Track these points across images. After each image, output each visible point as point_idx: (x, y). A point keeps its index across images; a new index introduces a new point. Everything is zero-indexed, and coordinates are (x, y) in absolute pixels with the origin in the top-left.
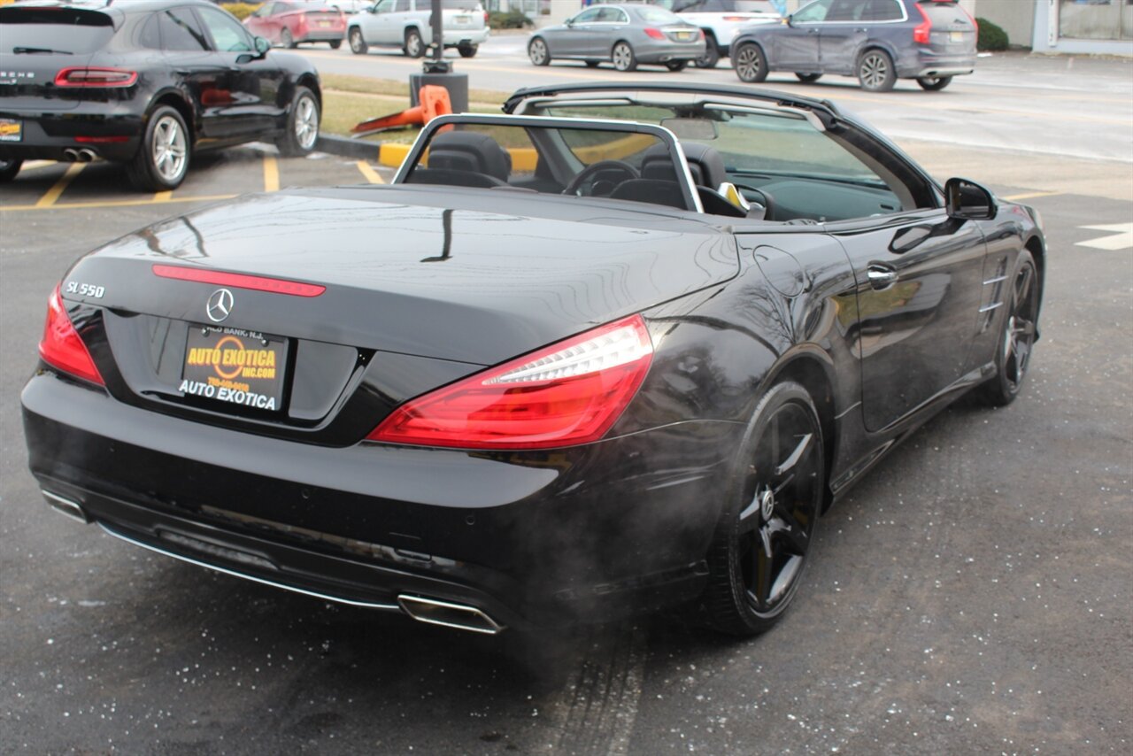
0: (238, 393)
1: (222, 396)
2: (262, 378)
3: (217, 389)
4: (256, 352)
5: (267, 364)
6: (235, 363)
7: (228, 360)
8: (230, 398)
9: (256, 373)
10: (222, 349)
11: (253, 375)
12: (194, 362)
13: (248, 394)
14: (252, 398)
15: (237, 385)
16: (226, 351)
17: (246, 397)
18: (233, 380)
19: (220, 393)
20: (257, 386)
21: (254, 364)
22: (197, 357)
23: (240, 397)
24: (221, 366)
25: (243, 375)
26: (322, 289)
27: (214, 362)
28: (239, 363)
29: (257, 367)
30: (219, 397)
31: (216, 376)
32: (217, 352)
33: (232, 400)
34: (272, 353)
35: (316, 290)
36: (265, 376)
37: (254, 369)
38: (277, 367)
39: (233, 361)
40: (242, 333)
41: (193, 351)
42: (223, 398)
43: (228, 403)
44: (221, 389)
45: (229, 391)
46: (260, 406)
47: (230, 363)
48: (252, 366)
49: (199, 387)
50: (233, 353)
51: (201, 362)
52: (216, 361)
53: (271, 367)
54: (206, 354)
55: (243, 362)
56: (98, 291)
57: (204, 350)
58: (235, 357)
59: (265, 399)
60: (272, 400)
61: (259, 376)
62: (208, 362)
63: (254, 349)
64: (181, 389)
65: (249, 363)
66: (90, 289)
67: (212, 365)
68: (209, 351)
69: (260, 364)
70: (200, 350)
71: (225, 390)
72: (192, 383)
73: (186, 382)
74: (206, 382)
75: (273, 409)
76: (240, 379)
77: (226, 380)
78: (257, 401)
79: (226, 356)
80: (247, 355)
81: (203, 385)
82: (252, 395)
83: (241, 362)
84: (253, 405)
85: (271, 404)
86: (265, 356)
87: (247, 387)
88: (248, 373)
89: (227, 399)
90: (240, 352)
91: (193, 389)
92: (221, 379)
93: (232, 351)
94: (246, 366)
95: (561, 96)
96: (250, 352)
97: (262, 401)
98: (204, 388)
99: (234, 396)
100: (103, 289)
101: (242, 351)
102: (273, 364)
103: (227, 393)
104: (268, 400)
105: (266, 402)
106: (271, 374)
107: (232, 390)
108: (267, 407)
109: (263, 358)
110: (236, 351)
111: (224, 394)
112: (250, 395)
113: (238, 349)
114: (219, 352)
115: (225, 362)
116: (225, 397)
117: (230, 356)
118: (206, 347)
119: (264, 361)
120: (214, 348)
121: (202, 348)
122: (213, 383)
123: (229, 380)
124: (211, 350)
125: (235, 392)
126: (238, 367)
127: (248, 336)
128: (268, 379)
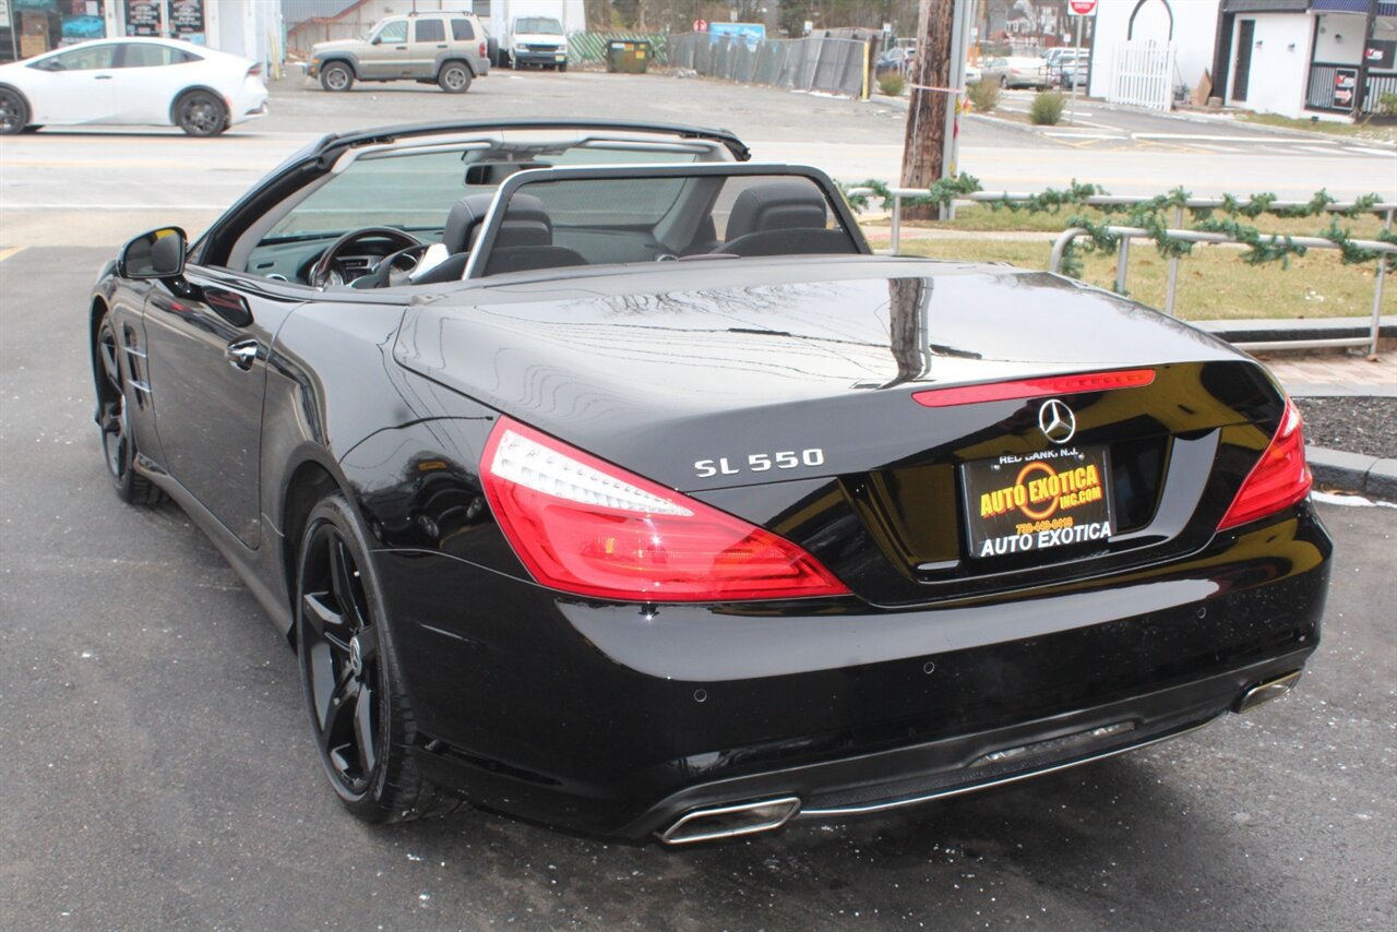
0: (1064, 531)
1: (1044, 542)
2: (1087, 502)
3: (1035, 534)
4: (1071, 472)
5: (1089, 484)
6: (1047, 495)
7: (1037, 494)
8: (1055, 541)
9: (1078, 499)
10: (1025, 483)
11: (1074, 503)
12: (990, 512)
13: (1076, 528)
14: (1083, 531)
15: (1055, 523)
16: (1032, 484)
17: (1075, 532)
18: (1050, 519)
19: (1041, 539)
20: (1082, 514)
21: (1072, 488)
22: (990, 504)
23: (1067, 536)
24: (1030, 505)
25: (1062, 507)
27: (1018, 503)
28: (1053, 494)
29: (1078, 491)
30: (1041, 545)
31: (1027, 520)
32: (1019, 487)
33: (1058, 543)
34: (1091, 469)
36: (1089, 499)
37: (1074, 495)
38: (1101, 483)
39: (1044, 494)
40: (1051, 453)
41: (985, 498)
42: (1046, 545)
43: (1055, 549)
44: (1041, 534)
45: (1052, 532)
46: (1094, 537)
47: (1041, 497)
48: (1071, 492)
49: (1009, 543)
50: (1041, 483)
51: (999, 509)
52: (1021, 501)
53: (1095, 486)
54: (1004, 496)
55: (1057, 489)
56: (807, 454)
57: (1000, 492)
58: (1043, 489)
59: (1098, 527)
60: (1107, 524)
61: (1082, 501)
62: (1010, 506)
63: (1068, 470)
64: (983, 555)
65: (1065, 490)
67: (1017, 508)
68: (1008, 491)
69: (1079, 486)
70: (994, 494)
71: (1047, 533)
72: (998, 540)
73: (988, 542)
74: (1014, 532)
75: (1110, 535)
76: (1060, 513)
77: (1040, 521)
78: (1090, 533)
79: (1033, 491)
80: (1060, 479)
81: (1013, 538)
82: (1082, 527)
83: (1054, 492)
84: (1086, 538)
85: (1108, 531)
86: (1083, 474)
87: (1070, 519)
88: (1067, 502)
89: (1051, 544)
90: (1051, 479)
91: (1001, 548)
92: (1034, 522)
93: (1039, 481)
94: (1063, 494)
96: (1063, 476)
97: (1095, 531)
98: (1017, 541)
99: (1059, 537)
100: (820, 453)
101: (1054, 478)
102: (1094, 480)
104: (1102, 526)
105: (1100, 530)
106: (1096, 494)
107: (1055, 531)
108: (1102, 536)
109: (1082, 478)
110: (1045, 479)
111: (1047, 538)
112: (1078, 528)
113: (1048, 476)
114: (1022, 488)
115: (1033, 499)
116: (1049, 541)
117: (1038, 489)
118: (1002, 488)
119: (1084, 480)
120: (1013, 485)
121: (996, 490)
122: (1025, 529)
123: (1045, 519)
124: (1011, 489)
125: (1059, 531)
126: (1053, 498)
127: (1059, 456)
128: (1094, 502)
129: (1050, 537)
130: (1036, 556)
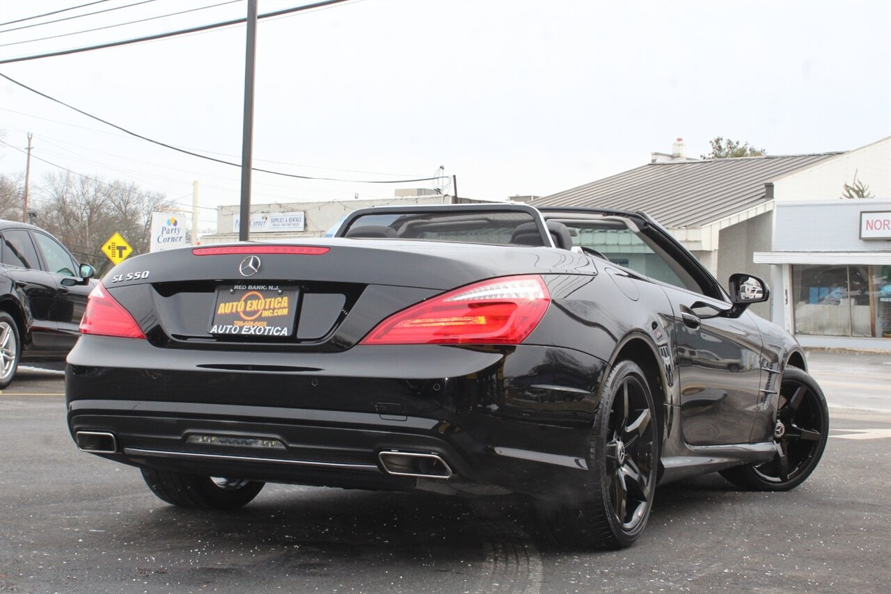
0: (259, 328)
1: (245, 331)
2: (278, 316)
3: (241, 328)
4: (274, 299)
5: (282, 306)
6: (256, 309)
7: (250, 307)
8: (252, 332)
9: (273, 313)
10: (246, 301)
11: (270, 315)
12: (223, 312)
13: (266, 328)
14: (270, 330)
15: (257, 323)
16: (249, 302)
17: (265, 330)
18: (254, 321)
19: (244, 329)
20: (272, 321)
22: (224, 309)
23: (260, 330)
24: (245, 312)
25: (263, 316)
26: (327, 249)
27: (239, 310)
28: (259, 308)
29: (274, 309)
30: (243, 333)
31: (241, 319)
32: (242, 303)
34: (286, 299)
35: (323, 251)
36: (280, 314)
37: (272, 311)
38: (289, 307)
39: (254, 307)
40: (263, 287)
41: (222, 305)
42: (246, 333)
43: (250, 336)
44: (245, 327)
45: (251, 327)
46: (276, 334)
47: (252, 309)
48: (270, 309)
49: (226, 328)
50: (255, 302)
51: (228, 311)
52: (240, 309)
53: (285, 308)
54: (233, 305)
55: (263, 307)
56: (144, 274)
57: (231, 304)
58: (254, 305)
59: (280, 329)
60: (286, 329)
61: (275, 314)
63: (271, 297)
64: (211, 332)
65: (267, 307)
66: (136, 275)
67: (237, 312)
68: (235, 304)
69: (276, 306)
70: (227, 304)
72: (221, 326)
73: (216, 326)
74: (233, 324)
75: (286, 335)
77: (248, 321)
78: (274, 331)
79: (249, 305)
80: (266, 302)
81: (229, 327)
82: (270, 328)
83: (261, 308)
84: (270, 334)
85: (285, 332)
87: (265, 323)
88: (266, 314)
89: (249, 333)
90: (260, 301)
91: (221, 330)
92: (244, 321)
93: (254, 301)
94: (265, 309)
96: (268, 300)
97: (277, 331)
98: (231, 329)
99: (255, 331)
100: (148, 272)
101: (262, 300)
102: (286, 305)
103: (249, 328)
104: (282, 329)
105: (281, 331)
106: (285, 312)
107: (253, 327)
108: (281, 335)
109: (279, 302)
110: (257, 301)
112: (268, 328)
113: (259, 299)
114: (243, 303)
115: (248, 309)
116: (248, 331)
117: (252, 305)
118: (233, 302)
119: (279, 304)
120: (239, 301)
121: (229, 302)
122: (238, 324)
123: (251, 321)
124: (237, 303)
126: (259, 310)
127: (268, 289)
128: (282, 316)
129: (250, 329)
130: (239, 337)
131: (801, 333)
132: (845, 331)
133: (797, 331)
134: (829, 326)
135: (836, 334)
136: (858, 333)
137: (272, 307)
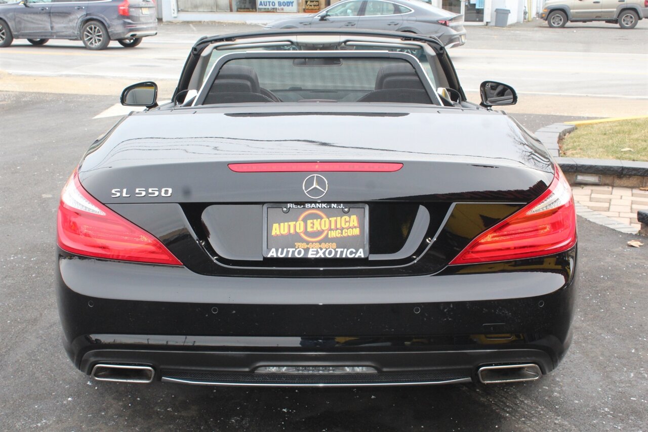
1: (312, 254)
2: (348, 236)
3: (307, 250)
4: (339, 218)
5: (351, 225)
6: (319, 229)
7: (312, 227)
8: (321, 255)
9: (342, 234)
10: (305, 220)
11: (339, 235)
12: (278, 233)
13: (337, 250)
14: (342, 252)
15: (323, 245)
16: (309, 222)
17: (336, 252)
18: (320, 242)
19: (310, 253)
20: (343, 242)
22: (279, 229)
23: (330, 253)
24: (306, 232)
25: (329, 236)
26: (402, 165)
27: (298, 230)
28: (323, 228)
29: (342, 229)
30: (310, 256)
31: (303, 241)
32: (300, 222)
33: (323, 256)
34: (354, 217)
35: (396, 167)
36: (350, 235)
37: (340, 231)
38: (361, 226)
39: (317, 228)
40: (324, 205)
41: (275, 226)
42: (314, 256)
43: (320, 259)
44: (311, 250)
45: (319, 250)
46: (350, 256)
47: (315, 229)
48: (337, 229)
49: (288, 252)
51: (284, 232)
52: (300, 230)
53: (355, 227)
54: (289, 226)
55: (327, 226)
56: (163, 190)
57: (286, 224)
58: (316, 225)
59: (354, 251)
60: (361, 250)
61: (344, 234)
62: (292, 231)
63: (337, 216)
64: (269, 256)
65: (333, 227)
66: (151, 191)
67: (297, 233)
68: (292, 224)
69: (343, 226)
70: (282, 224)
71: (316, 250)
72: (280, 250)
73: (274, 250)
74: (293, 246)
75: (363, 256)
76: (327, 240)
77: (313, 242)
78: (347, 253)
79: (309, 225)
80: (330, 221)
81: (291, 250)
82: (341, 249)
83: (325, 227)
84: (344, 256)
85: (361, 254)
86: (348, 220)
87: (334, 245)
88: (333, 234)
89: (318, 256)
90: (323, 220)
91: (282, 253)
92: (308, 243)
93: (315, 221)
94: (330, 229)
95: (238, 41)
96: (333, 219)
97: (351, 253)
98: (293, 252)
99: (324, 253)
100: (169, 190)
101: (325, 219)
102: (356, 224)
104: (357, 251)
105: (356, 253)
106: (357, 232)
107: (321, 249)
108: (357, 256)
110: (319, 220)
111: (315, 253)
112: (339, 250)
113: (321, 218)
114: (302, 223)
115: (309, 229)
116: (316, 255)
117: (313, 224)
118: (288, 221)
119: (347, 223)
120: (296, 221)
121: (284, 222)
122: (301, 246)
123: (316, 242)
124: (294, 223)
125: (324, 250)
126: (323, 231)
127: (330, 207)
128: (353, 237)
129: (318, 252)
130: (305, 261)
131: (182, 11)
132: (212, 8)
133: (180, 9)
134: (202, 5)
135: (206, 11)
136: (221, 9)
137: (339, 226)
